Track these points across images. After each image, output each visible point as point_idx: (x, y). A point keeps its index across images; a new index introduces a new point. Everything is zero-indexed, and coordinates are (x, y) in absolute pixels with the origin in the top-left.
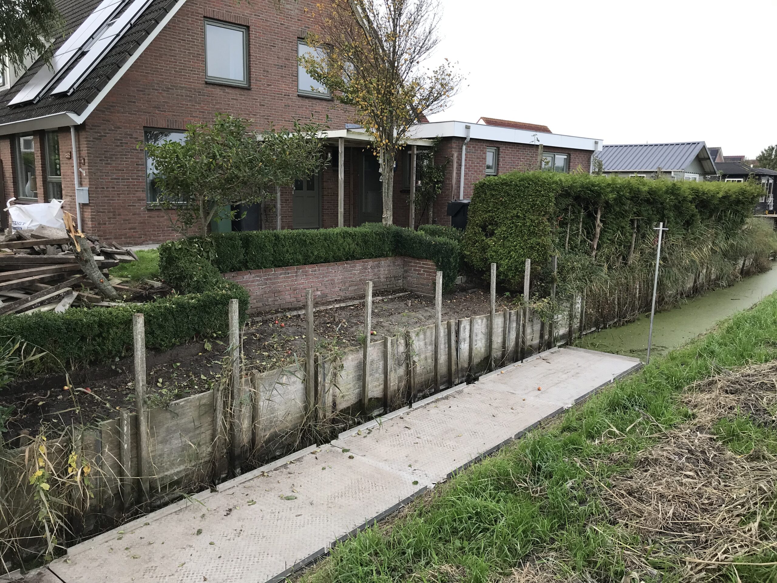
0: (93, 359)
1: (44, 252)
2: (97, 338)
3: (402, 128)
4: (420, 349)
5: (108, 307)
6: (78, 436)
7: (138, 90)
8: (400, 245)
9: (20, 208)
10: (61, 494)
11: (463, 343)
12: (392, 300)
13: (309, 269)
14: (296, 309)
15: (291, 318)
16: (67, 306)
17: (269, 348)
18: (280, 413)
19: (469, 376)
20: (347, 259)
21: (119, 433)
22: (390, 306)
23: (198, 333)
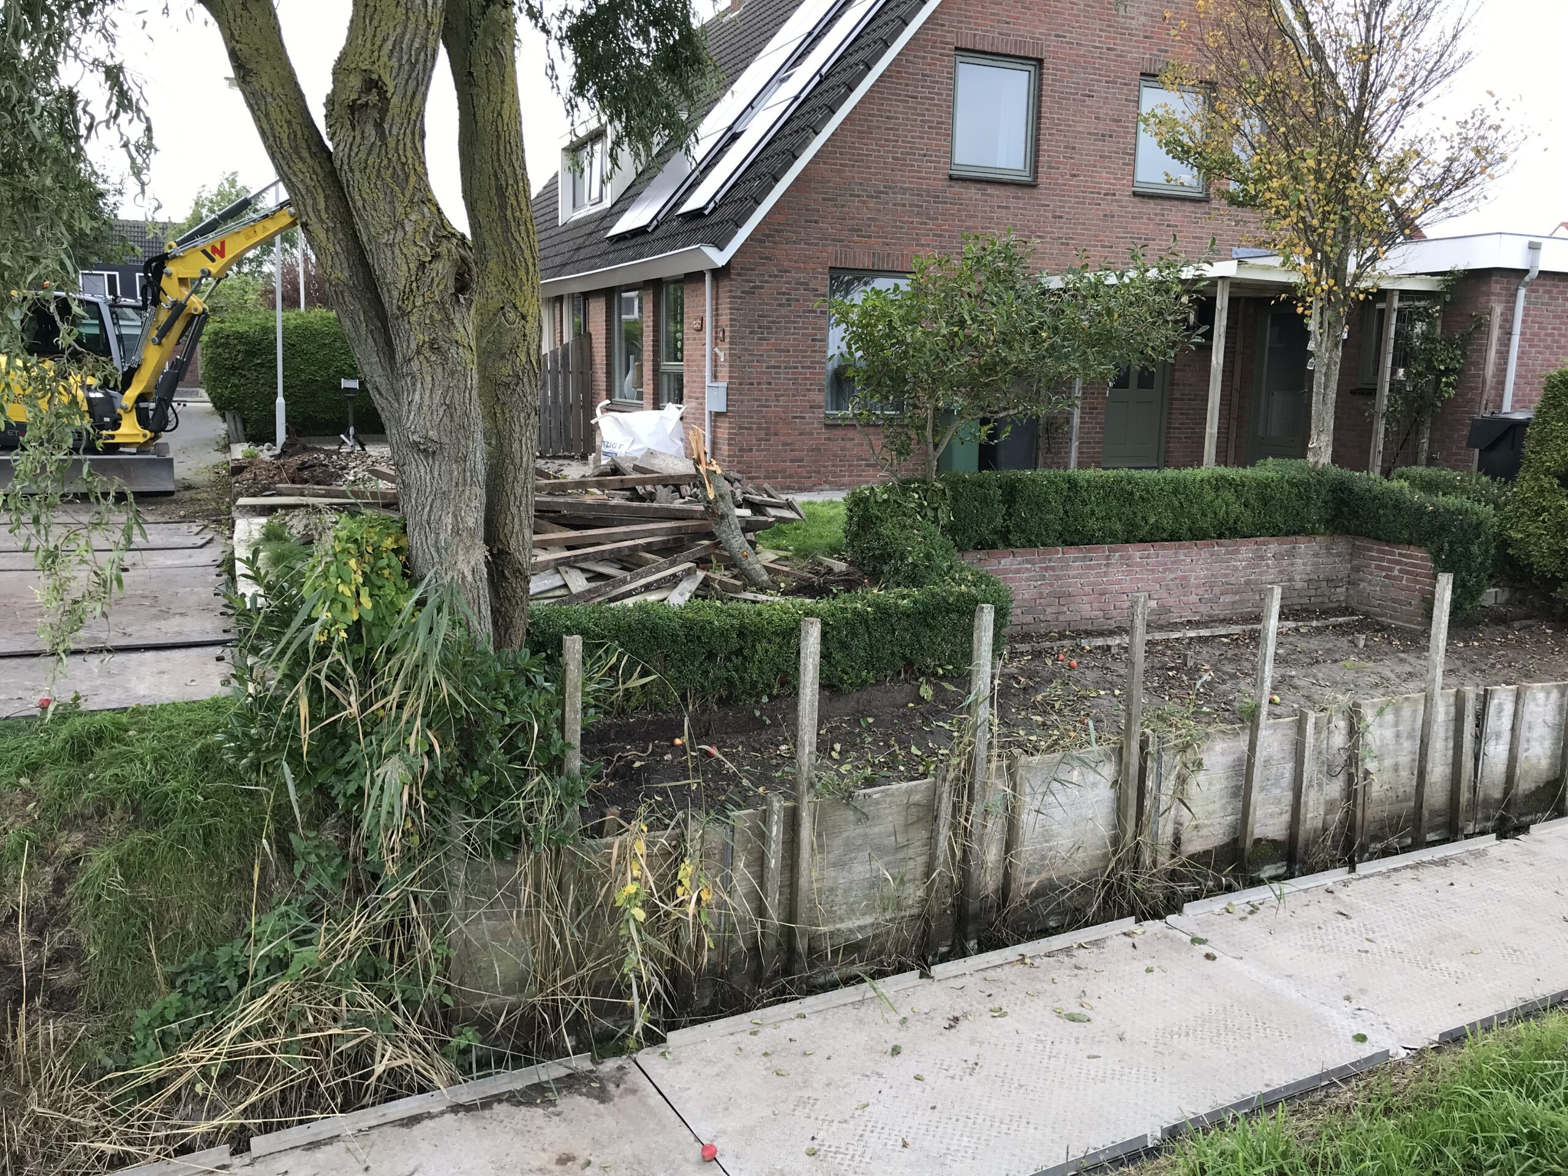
0: (724, 693)
1: (652, 497)
2: (734, 658)
3: (1369, 252)
4: (1382, 746)
5: (754, 602)
6: (696, 831)
7: (824, 199)
8: (1345, 509)
9: (616, 419)
10: (663, 932)
11: (1492, 743)
12: (1319, 631)
13: (1135, 552)
14: (1101, 634)
15: (1090, 651)
16: (687, 596)
17: (1046, 707)
18: (1063, 842)
19: (1503, 820)
20: (1221, 536)
21: (763, 836)
22: (1314, 643)
23: (909, 664)
